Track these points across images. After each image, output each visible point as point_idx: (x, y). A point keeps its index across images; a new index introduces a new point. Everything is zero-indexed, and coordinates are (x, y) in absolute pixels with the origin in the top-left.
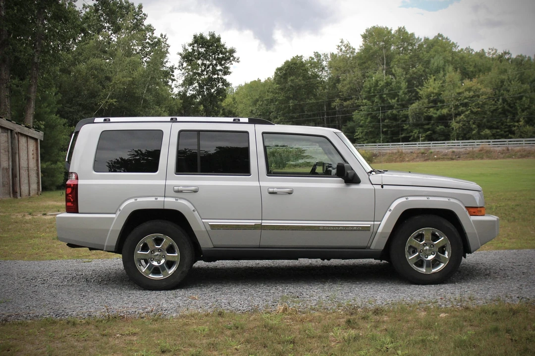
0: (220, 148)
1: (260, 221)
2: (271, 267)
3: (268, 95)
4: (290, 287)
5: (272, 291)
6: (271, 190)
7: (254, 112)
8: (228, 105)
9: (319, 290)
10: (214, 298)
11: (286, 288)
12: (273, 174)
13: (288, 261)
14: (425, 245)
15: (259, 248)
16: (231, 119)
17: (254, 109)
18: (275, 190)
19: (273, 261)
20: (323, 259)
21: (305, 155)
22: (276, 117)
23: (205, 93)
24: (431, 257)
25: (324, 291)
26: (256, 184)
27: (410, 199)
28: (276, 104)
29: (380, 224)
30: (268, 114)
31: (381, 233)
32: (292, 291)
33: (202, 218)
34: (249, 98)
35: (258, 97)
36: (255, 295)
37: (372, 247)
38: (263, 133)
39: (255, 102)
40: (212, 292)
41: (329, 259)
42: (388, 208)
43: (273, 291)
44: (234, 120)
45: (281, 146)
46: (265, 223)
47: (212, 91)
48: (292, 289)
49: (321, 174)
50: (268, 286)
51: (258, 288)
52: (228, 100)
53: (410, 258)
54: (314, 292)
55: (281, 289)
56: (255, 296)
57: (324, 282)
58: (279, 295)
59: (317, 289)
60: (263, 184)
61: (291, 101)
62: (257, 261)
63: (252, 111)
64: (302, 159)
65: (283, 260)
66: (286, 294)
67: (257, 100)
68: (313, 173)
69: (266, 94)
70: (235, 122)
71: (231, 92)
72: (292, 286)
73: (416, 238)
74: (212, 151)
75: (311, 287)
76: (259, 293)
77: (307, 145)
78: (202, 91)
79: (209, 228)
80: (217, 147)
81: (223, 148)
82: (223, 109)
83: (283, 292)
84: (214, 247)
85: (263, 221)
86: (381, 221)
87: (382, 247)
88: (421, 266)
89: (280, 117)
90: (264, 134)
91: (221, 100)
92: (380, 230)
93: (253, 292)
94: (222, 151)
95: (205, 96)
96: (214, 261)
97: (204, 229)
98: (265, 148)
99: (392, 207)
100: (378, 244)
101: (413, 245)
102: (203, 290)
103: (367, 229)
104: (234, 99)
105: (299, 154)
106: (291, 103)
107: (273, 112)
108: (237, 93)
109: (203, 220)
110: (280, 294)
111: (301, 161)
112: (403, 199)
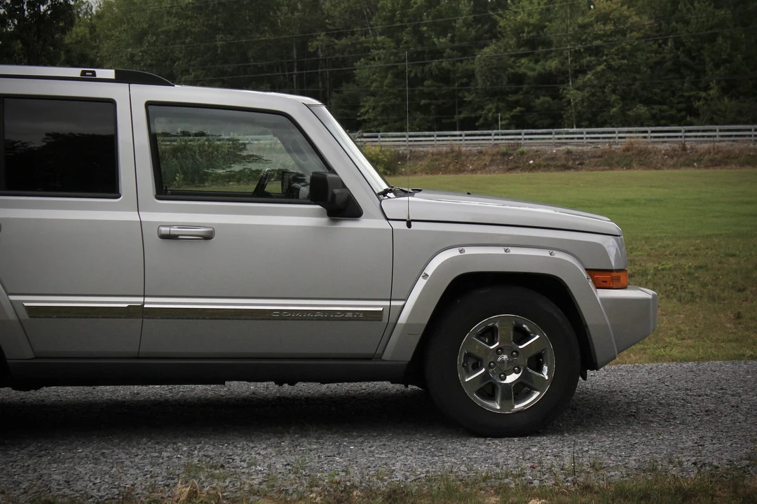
0: (56, 135)
1: (141, 299)
2: (167, 401)
3: (168, 21)
4: (206, 443)
5: (165, 454)
6: (165, 230)
7: (136, 59)
8: (78, 42)
9: (269, 450)
10: (35, 471)
11: (198, 446)
12: (172, 194)
13: (204, 386)
14: (498, 351)
15: (138, 358)
16: (76, 72)
17: (137, 51)
18: (175, 230)
19: (170, 387)
20: (280, 382)
21: (245, 153)
22: (186, 72)
23: (26, 13)
24: (511, 378)
25: (280, 453)
26: (132, 216)
27: (469, 251)
28: (187, 41)
29: (403, 306)
30: (168, 63)
31: (407, 325)
32: (210, 453)
33: (9, 292)
34: (125, 26)
35: (145, 26)
36: (127, 463)
37: (387, 356)
38: (149, 104)
39: (140, 37)
40: (30, 456)
41: (292, 383)
42: (421, 273)
43: (169, 454)
44: (83, 73)
45: (196, 135)
46: (152, 303)
47: (43, 8)
48: (211, 448)
49: (277, 197)
50: (158, 443)
51: (133, 447)
52: (79, 31)
53: (467, 380)
54: (259, 454)
55: (185, 449)
56: (126, 466)
57: (280, 434)
58: (182, 462)
59: (265, 449)
60: (147, 217)
61: (219, 37)
62: (136, 388)
63: (132, 56)
64: (240, 162)
65: (193, 386)
66: (196, 461)
67: (144, 33)
68: (260, 195)
69: (165, 19)
70: (84, 78)
71: (86, 13)
72: (212, 442)
73: (481, 336)
74: (37, 142)
75: (251, 445)
76: (137, 460)
77: (254, 134)
78: (17, 9)
79: (24, 315)
80: (47, 134)
81: (63, 136)
82: (68, 51)
83: (190, 455)
84: (36, 358)
85: (147, 300)
86: (406, 300)
87: (407, 355)
88: (491, 397)
89: (194, 71)
90: (150, 107)
91: (64, 31)
92: (403, 319)
93: (123, 456)
94: (60, 142)
95: (25, 20)
96: (37, 388)
97: (12, 316)
98: (153, 138)
99: (431, 269)
100: (399, 349)
101: (475, 351)
102: (10, 452)
103: (376, 316)
104: (92, 28)
105: (235, 152)
106: (220, 41)
107: (179, 59)
108: (99, 16)
109: (12, 298)
110: (184, 460)
111: (237, 168)
112: (454, 253)
